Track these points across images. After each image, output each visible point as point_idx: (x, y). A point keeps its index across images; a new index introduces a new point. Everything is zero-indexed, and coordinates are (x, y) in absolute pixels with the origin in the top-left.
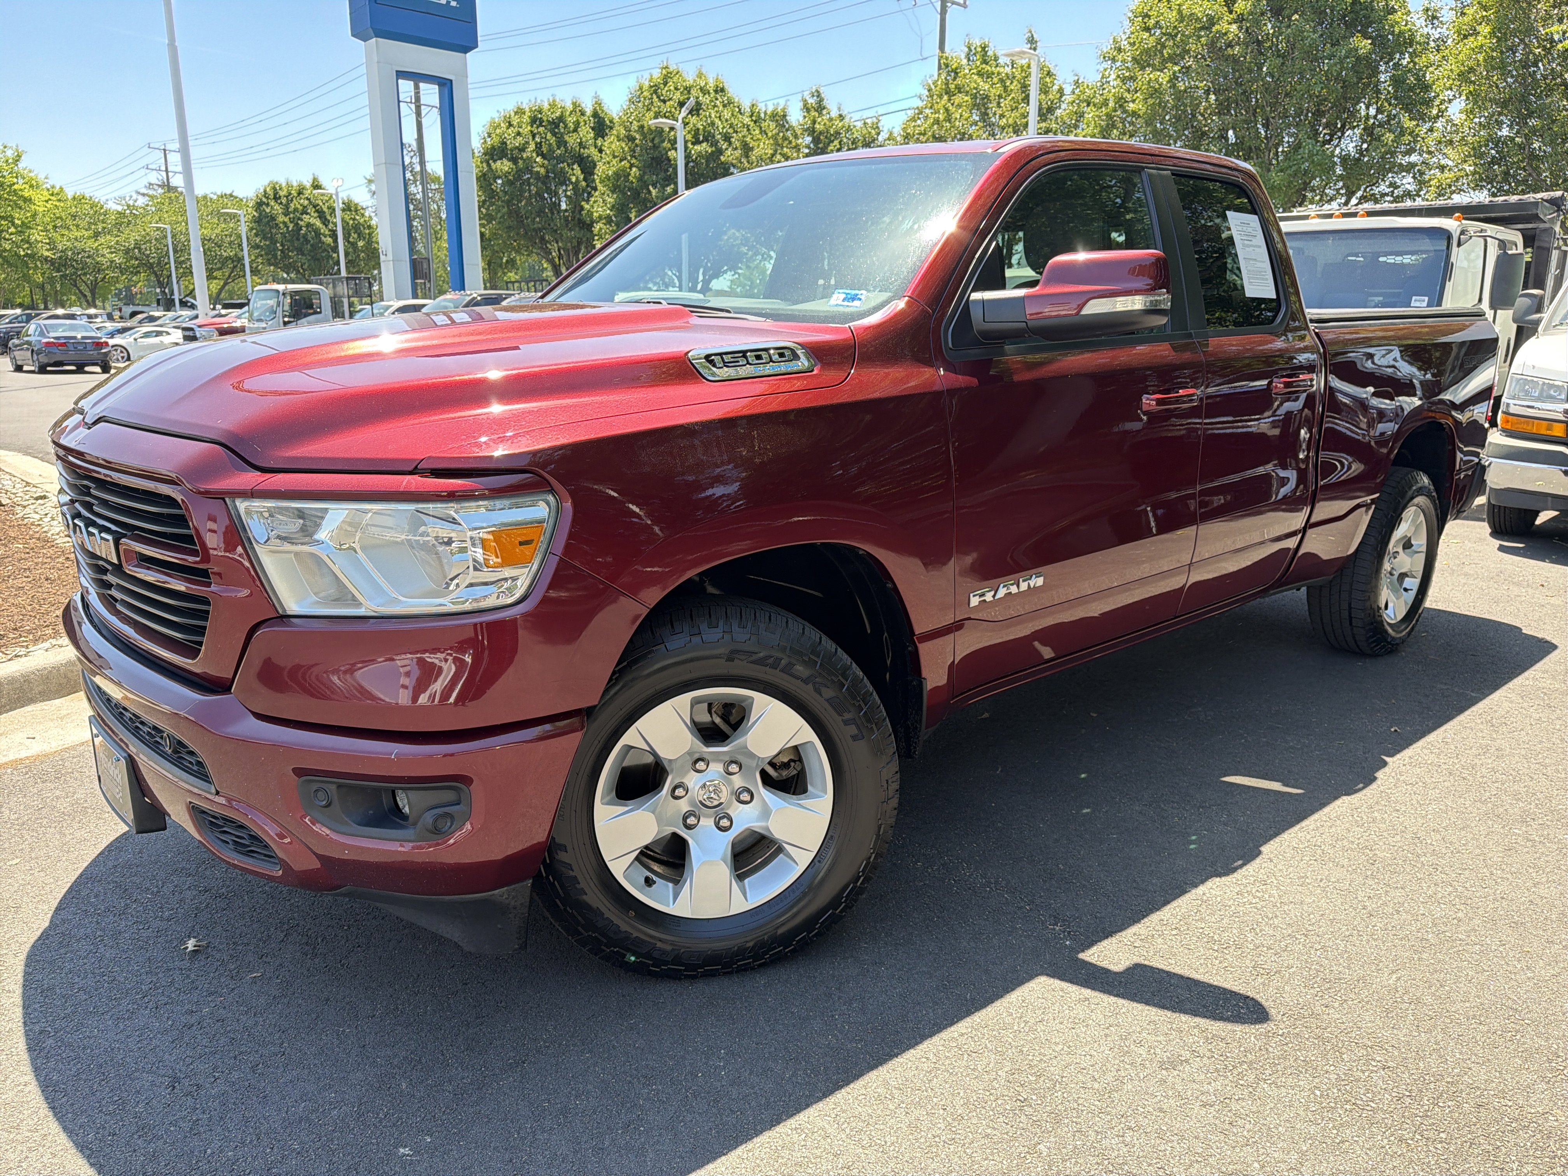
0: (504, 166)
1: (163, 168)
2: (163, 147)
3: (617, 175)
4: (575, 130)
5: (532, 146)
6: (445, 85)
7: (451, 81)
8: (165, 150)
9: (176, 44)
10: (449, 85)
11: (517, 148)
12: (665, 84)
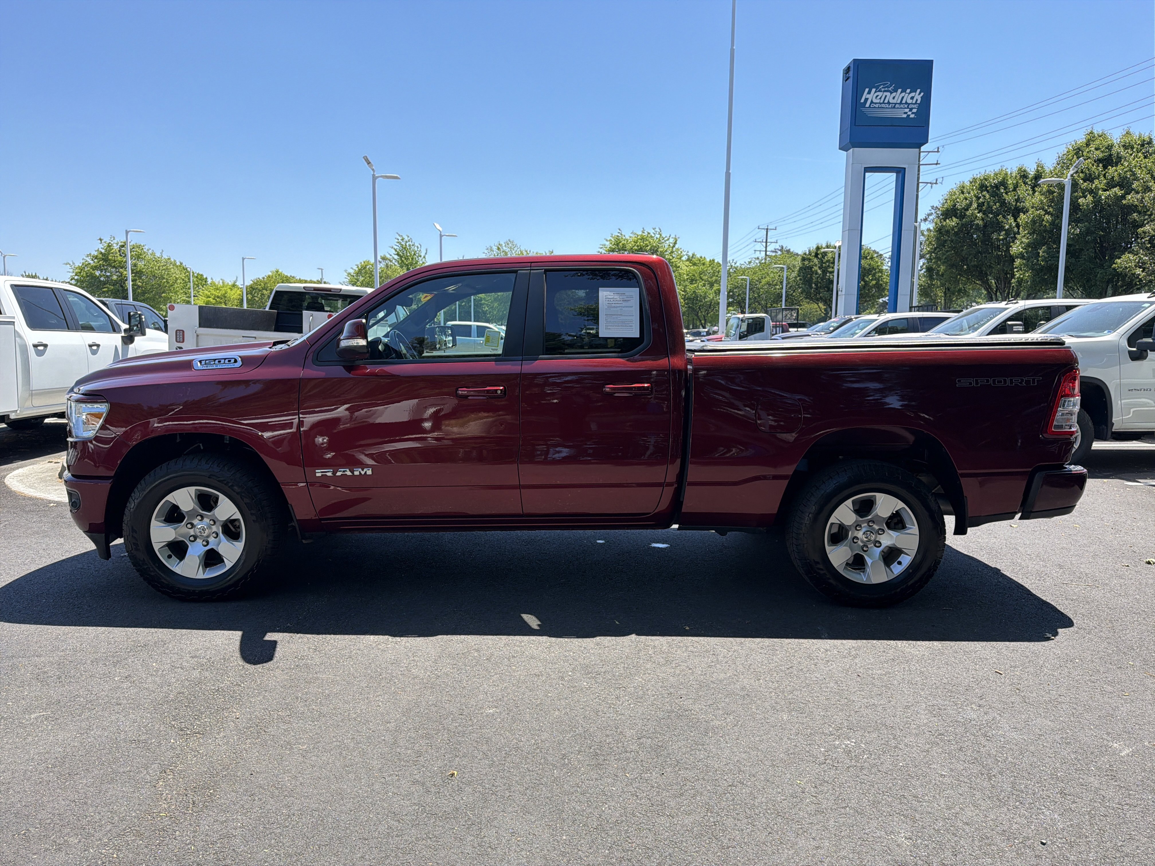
0: (952, 222)
1: (765, 241)
2: (766, 228)
3: (1034, 222)
4: (1015, 190)
5: (975, 205)
6: (900, 172)
7: (905, 168)
8: (767, 229)
9: (730, 171)
10: (903, 171)
11: (963, 208)
12: (1088, 145)
